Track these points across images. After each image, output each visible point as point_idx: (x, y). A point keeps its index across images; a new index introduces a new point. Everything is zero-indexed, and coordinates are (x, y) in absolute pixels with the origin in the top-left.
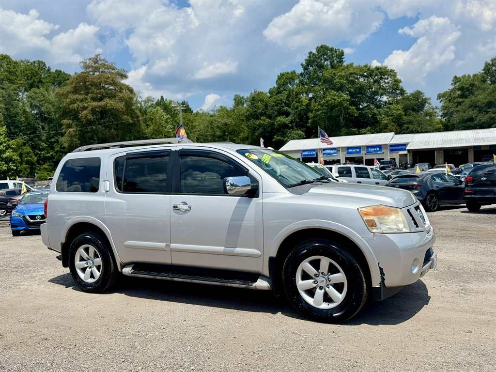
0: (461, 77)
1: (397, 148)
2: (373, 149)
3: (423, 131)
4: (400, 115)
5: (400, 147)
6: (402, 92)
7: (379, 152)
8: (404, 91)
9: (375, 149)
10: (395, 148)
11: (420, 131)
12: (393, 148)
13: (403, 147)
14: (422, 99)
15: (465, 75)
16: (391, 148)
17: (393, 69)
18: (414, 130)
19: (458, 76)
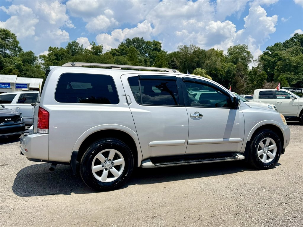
0: (54, 48)
1: (21, 86)
2: (4, 85)
3: (36, 77)
4: (20, 64)
5: (23, 86)
6: (20, 50)
7: (8, 88)
8: (21, 49)
9: (5, 85)
10: (19, 86)
11: (34, 77)
12: (18, 86)
13: (25, 86)
14: (34, 56)
15: (56, 47)
16: (17, 86)
17: (14, 34)
18: (30, 75)
19: (52, 47)
